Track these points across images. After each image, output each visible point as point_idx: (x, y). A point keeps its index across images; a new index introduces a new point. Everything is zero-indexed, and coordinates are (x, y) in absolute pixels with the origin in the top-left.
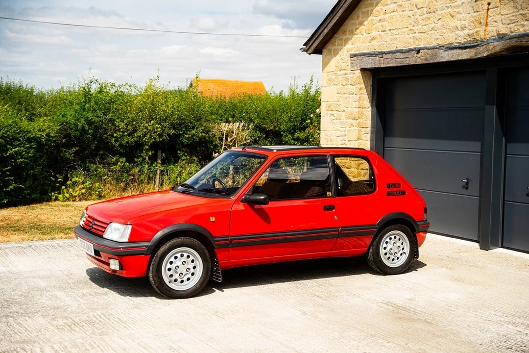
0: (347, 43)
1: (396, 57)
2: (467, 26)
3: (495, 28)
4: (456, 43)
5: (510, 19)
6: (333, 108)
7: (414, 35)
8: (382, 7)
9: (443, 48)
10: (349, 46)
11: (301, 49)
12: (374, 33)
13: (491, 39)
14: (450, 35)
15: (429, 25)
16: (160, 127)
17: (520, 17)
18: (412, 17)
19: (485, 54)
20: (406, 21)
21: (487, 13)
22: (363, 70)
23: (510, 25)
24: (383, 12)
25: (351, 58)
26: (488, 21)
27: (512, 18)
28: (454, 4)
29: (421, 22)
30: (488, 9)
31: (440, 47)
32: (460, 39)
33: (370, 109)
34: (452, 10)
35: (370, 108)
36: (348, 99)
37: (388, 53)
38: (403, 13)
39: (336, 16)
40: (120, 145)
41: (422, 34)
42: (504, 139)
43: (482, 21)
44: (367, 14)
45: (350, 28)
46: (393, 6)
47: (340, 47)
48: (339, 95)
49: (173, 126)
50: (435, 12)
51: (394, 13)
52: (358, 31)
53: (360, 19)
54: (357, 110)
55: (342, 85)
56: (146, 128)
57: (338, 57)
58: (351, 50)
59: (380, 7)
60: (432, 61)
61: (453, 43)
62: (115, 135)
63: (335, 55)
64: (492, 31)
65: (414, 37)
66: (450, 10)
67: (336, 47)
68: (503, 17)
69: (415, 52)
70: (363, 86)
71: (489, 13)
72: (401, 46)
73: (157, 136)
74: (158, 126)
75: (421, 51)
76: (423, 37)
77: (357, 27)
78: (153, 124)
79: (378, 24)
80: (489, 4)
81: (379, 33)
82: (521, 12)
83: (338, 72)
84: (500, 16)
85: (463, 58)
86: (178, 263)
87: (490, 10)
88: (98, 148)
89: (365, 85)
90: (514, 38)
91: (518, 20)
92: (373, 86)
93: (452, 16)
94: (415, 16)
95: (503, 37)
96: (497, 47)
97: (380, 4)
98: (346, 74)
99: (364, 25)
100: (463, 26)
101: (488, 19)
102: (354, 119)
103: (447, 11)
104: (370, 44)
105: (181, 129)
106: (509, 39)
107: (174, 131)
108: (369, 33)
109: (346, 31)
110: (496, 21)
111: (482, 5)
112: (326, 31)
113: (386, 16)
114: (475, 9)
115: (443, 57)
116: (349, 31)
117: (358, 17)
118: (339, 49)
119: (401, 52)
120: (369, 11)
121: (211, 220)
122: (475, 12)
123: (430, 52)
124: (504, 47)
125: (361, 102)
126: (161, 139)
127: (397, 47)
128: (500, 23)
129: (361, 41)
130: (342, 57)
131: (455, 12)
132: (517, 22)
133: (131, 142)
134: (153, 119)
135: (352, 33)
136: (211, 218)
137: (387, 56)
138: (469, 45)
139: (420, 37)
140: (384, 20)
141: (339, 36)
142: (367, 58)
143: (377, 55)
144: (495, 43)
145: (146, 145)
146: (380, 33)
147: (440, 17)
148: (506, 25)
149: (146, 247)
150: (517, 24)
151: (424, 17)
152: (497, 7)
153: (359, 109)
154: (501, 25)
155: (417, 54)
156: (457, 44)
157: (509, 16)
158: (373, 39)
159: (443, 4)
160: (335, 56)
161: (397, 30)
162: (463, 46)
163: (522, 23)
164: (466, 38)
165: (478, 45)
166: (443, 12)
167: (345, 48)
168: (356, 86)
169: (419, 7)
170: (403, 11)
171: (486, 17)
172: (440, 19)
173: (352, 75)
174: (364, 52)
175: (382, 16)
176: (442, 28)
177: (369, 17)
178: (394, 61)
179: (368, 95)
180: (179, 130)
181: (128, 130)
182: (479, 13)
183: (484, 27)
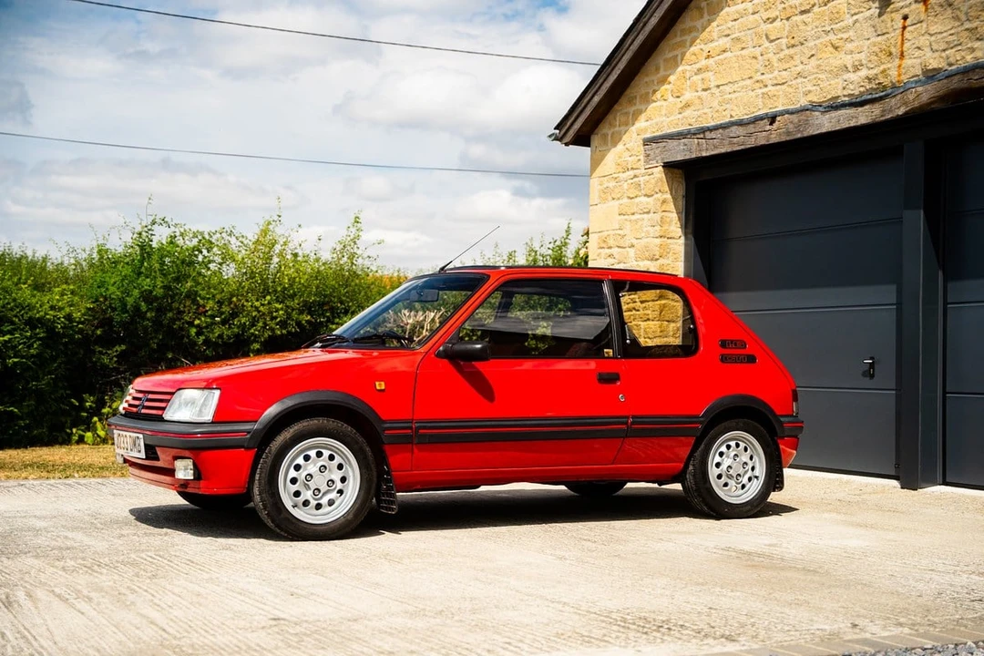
0: (636, 119)
1: (732, 135)
2: (864, 62)
3: (919, 61)
4: (845, 96)
5: (947, 40)
6: (611, 242)
7: (765, 90)
8: (702, 46)
9: (821, 109)
10: (641, 123)
11: (550, 136)
12: (688, 96)
13: (912, 82)
14: (832, 82)
15: (793, 69)
16: (282, 309)
17: (966, 34)
18: (760, 58)
19: (901, 111)
20: (748, 66)
21: (903, 35)
22: (668, 166)
23: (947, 52)
24: (705, 54)
25: (645, 145)
26: (905, 49)
27: (951, 38)
28: (839, 25)
29: (776, 65)
30: (904, 28)
31: (813, 107)
32: (852, 87)
33: (682, 240)
34: (836, 37)
35: (683, 238)
36: (640, 223)
37: (715, 129)
38: (743, 52)
39: (617, 68)
40: (207, 342)
41: (779, 86)
42: (940, 273)
43: (893, 50)
44: (675, 63)
45: (643, 92)
46: (724, 42)
47: (623, 128)
48: (622, 217)
49: (308, 308)
50: (802, 44)
51: (725, 55)
52: (658, 95)
53: (662, 73)
54: (658, 241)
55: (629, 198)
56: (257, 309)
57: (620, 147)
58: (645, 130)
59: (699, 47)
60: (799, 136)
61: (839, 96)
62: (197, 322)
63: (615, 144)
64: (913, 65)
65: (763, 94)
66: (832, 37)
67: (617, 129)
68: (933, 38)
69: (766, 120)
70: (668, 196)
71: (907, 35)
72: (740, 113)
73: (277, 324)
74: (280, 306)
75: (778, 118)
76: (781, 93)
77: (656, 88)
78: (269, 303)
79: (695, 78)
80: (905, 18)
81: (696, 94)
82: (968, 25)
83: (621, 175)
84: (927, 37)
85: (859, 123)
86: (312, 468)
87: (909, 29)
88: (163, 347)
89: (671, 194)
90: (955, 75)
91: (962, 40)
92: (687, 197)
93: (836, 48)
94: (765, 56)
95: (934, 75)
96: (924, 94)
97: (698, 41)
98: (635, 176)
99: (670, 83)
100: (857, 63)
101: (905, 45)
102: (652, 260)
103: (825, 39)
104: (680, 116)
105: (323, 314)
106: (946, 78)
107: (309, 317)
108: (678, 97)
109: (636, 97)
110: (919, 48)
111: (892, 21)
112: (597, 99)
113: (711, 61)
114: (879, 29)
115: (820, 125)
116: (641, 97)
117: (657, 69)
118: (623, 132)
119: (740, 123)
120: (677, 55)
121: (378, 388)
122: (879, 35)
123: (795, 118)
124: (937, 94)
125: (666, 227)
126: (284, 331)
127: (731, 116)
128: (928, 50)
129: (663, 112)
130: (627, 146)
131: (842, 39)
132: (960, 44)
133: (228, 336)
134: (269, 293)
135: (647, 100)
136: (377, 383)
137: (713, 135)
138: (869, 97)
139: (776, 93)
140: (707, 69)
141: (622, 108)
142: (675, 143)
143: (694, 134)
144: (920, 89)
145: (255, 341)
146: (700, 93)
147: (813, 53)
148: (939, 53)
149: (249, 433)
150: (959, 48)
151: (782, 55)
152: (921, 22)
153: (663, 239)
154: (929, 54)
155: (771, 124)
156: (847, 99)
157: (945, 34)
158: (687, 105)
159: (817, 27)
160: (615, 146)
161: (731, 85)
162: (858, 100)
163: (969, 46)
164: (862, 84)
165: (886, 96)
166: (817, 42)
167: (633, 129)
168: (656, 196)
169: (772, 38)
170: (743, 49)
171: (899, 43)
172: (813, 55)
173: (647, 178)
174: (669, 131)
175: (703, 63)
176: (816, 70)
177: (678, 66)
178: (726, 142)
179: (677, 213)
180: (319, 316)
181: (222, 313)
182: (887, 36)
183: (897, 62)
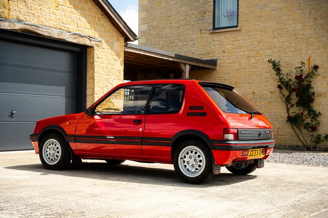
3: (16, 15)
13: (13, 20)
17: (31, 13)
19: (8, 28)
21: (9, 2)
26: (11, 7)
27: (26, 12)
43: (6, 6)
64: (13, 15)
68: (20, 9)
82: (31, 12)
90: (28, 25)
95: (20, 21)
96: (18, 26)
106: (25, 24)
110: (15, 10)
124: (21, 28)
128: (19, 12)
132: (30, 16)
144: (16, 24)
148: (23, 15)
150: (29, 17)
152: (15, 2)
154: (19, 14)
157: (23, 10)
163: (32, 18)
171: (8, 5)
183: (7, 11)
